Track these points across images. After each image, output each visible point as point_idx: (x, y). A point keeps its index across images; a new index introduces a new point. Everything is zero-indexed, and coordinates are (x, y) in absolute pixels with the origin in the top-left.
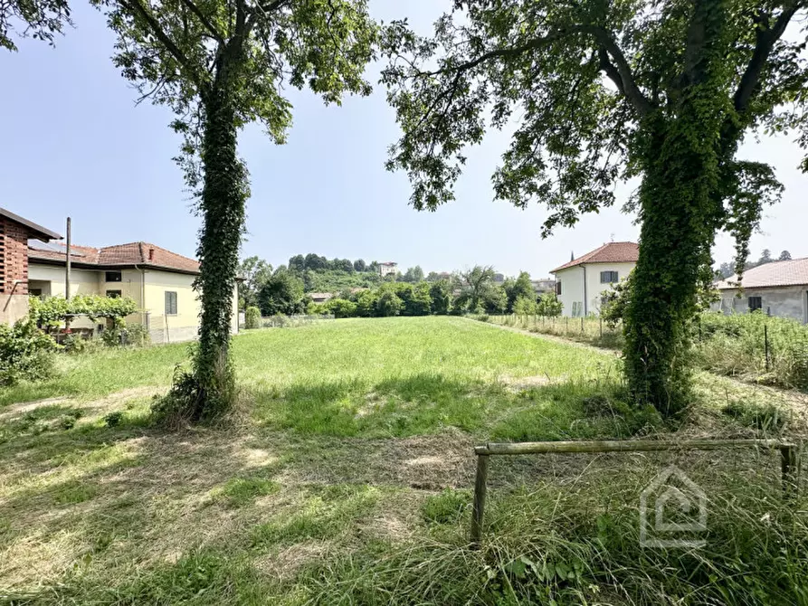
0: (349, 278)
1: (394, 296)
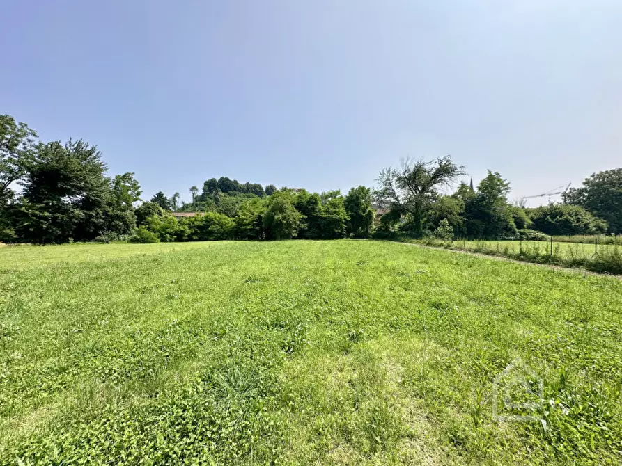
1: (289, 206)
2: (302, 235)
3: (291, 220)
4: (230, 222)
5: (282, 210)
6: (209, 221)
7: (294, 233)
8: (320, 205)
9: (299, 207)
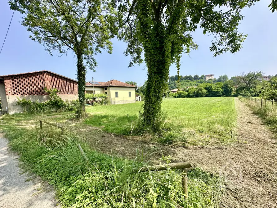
0: (191, 82)
1: (203, 89)
2: (207, 96)
3: (203, 92)
4: (186, 93)
5: (201, 90)
6: (181, 93)
7: (204, 96)
8: (213, 87)
9: (206, 88)
